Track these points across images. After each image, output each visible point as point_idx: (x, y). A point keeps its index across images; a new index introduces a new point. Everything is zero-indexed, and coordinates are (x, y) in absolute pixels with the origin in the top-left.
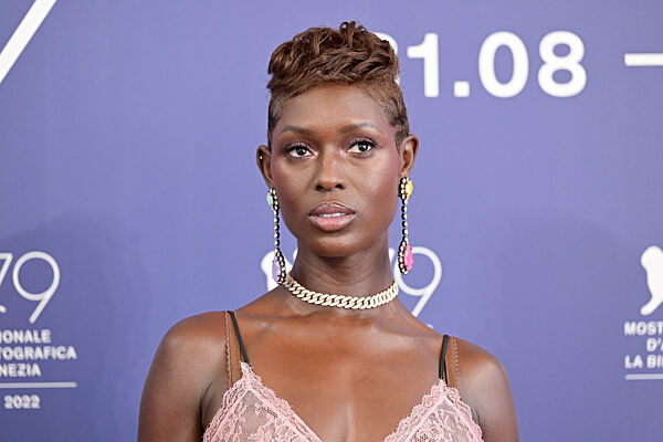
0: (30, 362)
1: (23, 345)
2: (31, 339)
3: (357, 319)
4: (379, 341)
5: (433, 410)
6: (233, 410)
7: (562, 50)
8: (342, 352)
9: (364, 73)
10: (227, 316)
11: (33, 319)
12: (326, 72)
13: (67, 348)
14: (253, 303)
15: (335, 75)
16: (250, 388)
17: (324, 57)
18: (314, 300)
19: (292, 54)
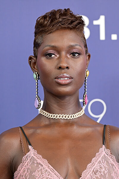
3: (69, 123)
5: (100, 159)
6: (26, 163)
8: (66, 137)
9: (76, 26)
10: (20, 129)
14: (30, 122)
16: (32, 155)
18: (53, 117)
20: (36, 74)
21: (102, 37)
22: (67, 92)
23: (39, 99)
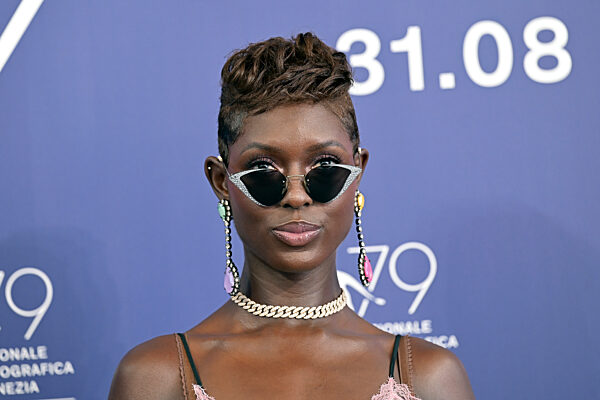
0: (27, 379)
1: (19, 363)
2: (27, 356)
3: (307, 328)
4: (329, 348)
7: (546, 36)
8: (300, 361)
9: (329, 91)
11: (28, 335)
12: (292, 91)
13: (64, 363)
15: (299, 94)
17: (288, 75)
18: (265, 313)
19: (255, 68)
20: (224, 206)
21: (417, 82)
22: (307, 263)
23: (234, 270)
